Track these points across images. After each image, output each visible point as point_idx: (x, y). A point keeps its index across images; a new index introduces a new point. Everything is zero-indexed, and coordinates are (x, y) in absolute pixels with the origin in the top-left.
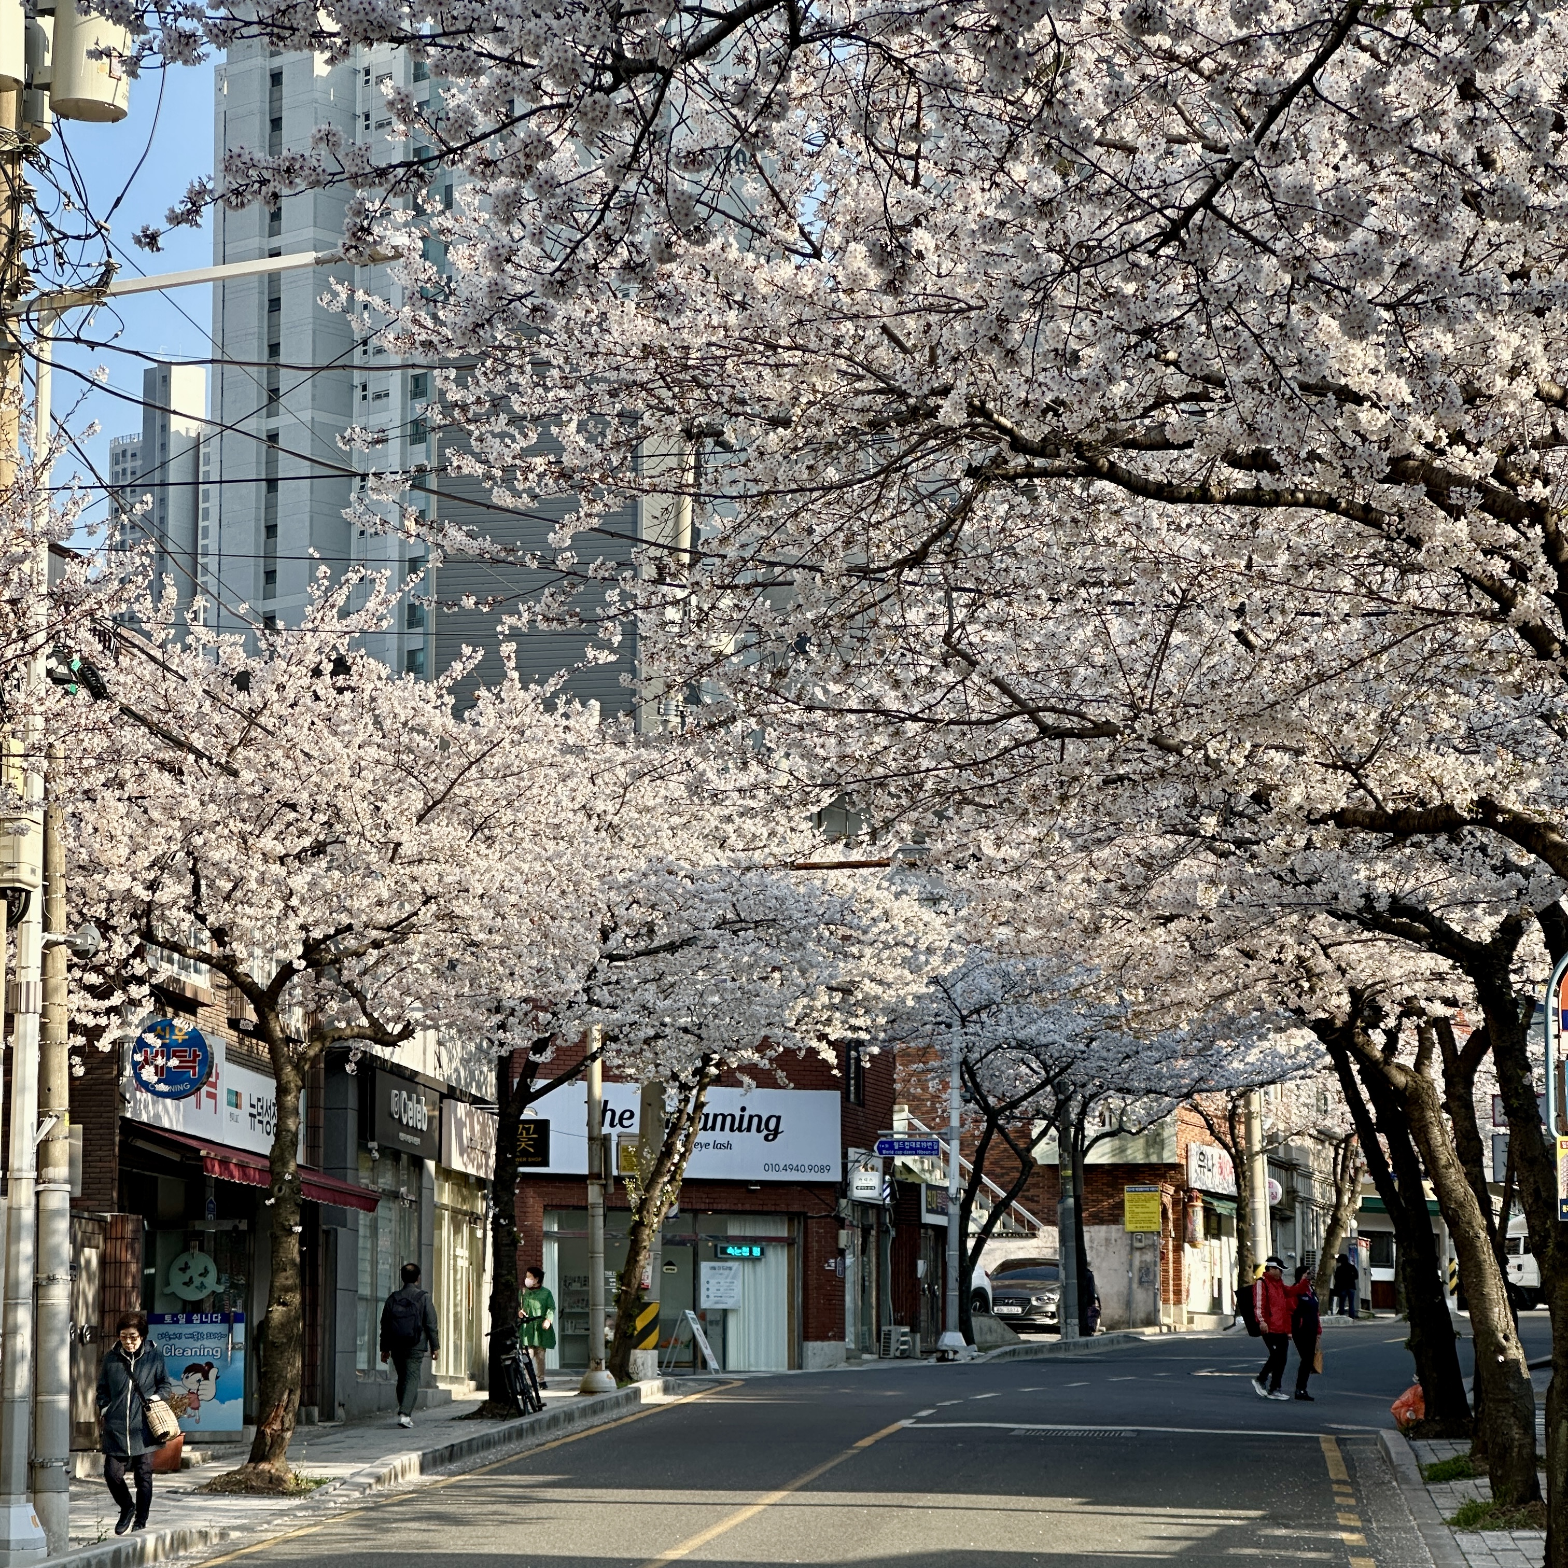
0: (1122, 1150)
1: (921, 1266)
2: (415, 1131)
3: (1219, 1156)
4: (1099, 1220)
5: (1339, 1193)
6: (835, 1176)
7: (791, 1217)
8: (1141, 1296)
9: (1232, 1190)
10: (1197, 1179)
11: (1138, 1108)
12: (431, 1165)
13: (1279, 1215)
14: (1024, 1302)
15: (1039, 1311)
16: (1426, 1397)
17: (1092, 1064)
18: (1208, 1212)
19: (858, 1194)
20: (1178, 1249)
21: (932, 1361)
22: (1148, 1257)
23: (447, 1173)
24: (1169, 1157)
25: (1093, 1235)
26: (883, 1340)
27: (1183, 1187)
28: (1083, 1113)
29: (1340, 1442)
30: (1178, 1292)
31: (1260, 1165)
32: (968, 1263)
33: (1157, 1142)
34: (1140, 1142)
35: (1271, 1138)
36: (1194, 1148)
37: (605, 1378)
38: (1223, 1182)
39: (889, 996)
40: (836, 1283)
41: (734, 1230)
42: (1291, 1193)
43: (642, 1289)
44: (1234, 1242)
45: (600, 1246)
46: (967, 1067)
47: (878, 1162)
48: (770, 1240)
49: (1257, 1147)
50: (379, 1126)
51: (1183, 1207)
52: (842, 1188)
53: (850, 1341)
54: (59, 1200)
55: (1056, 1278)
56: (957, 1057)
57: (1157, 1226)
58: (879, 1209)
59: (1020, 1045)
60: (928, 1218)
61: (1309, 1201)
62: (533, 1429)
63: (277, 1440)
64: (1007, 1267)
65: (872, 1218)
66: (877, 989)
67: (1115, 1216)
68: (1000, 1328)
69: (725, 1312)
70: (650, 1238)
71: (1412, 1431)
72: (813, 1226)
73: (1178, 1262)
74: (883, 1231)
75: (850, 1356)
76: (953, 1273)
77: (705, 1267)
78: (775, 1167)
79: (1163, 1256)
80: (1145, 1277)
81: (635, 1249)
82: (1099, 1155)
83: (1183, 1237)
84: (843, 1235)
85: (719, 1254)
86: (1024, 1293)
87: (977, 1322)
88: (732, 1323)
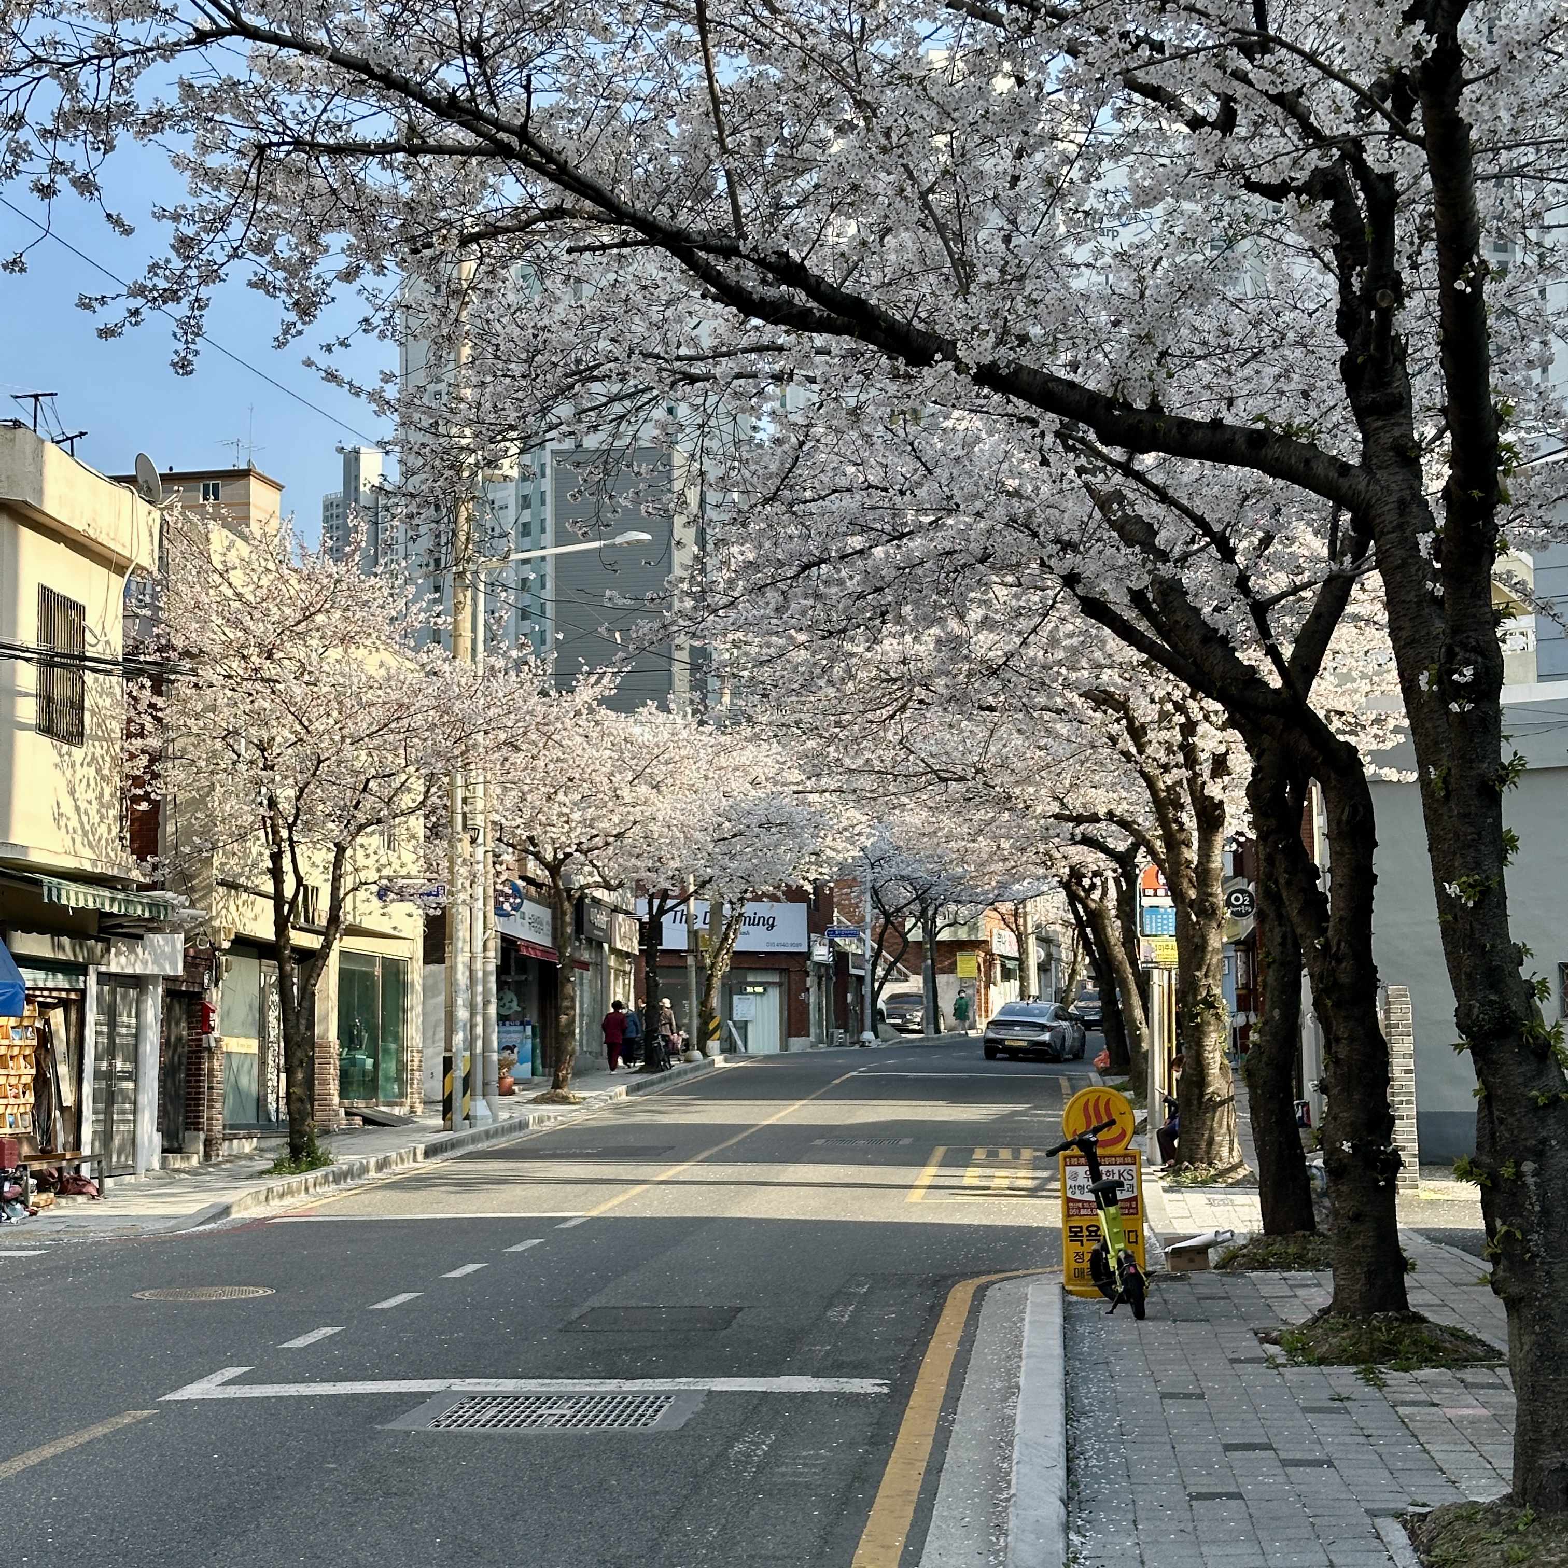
0: (956, 933)
1: (850, 997)
2: (601, 929)
3: (1010, 937)
4: (944, 972)
5: (1076, 956)
6: (804, 949)
7: (782, 971)
9: (1017, 955)
10: (997, 948)
11: (964, 911)
12: (606, 946)
13: (1043, 968)
14: (903, 1017)
15: (910, 1021)
16: (1110, 1056)
17: (941, 889)
18: (1003, 966)
19: (816, 958)
20: (987, 987)
21: (857, 1047)
23: (613, 950)
24: (981, 937)
25: (941, 979)
26: (830, 1036)
27: (989, 953)
28: (935, 913)
29: (1070, 1079)
31: (1032, 940)
32: (875, 995)
33: (974, 928)
34: (966, 928)
35: (1038, 926)
36: (995, 931)
37: (697, 1054)
38: (1012, 950)
39: (839, 857)
40: (805, 1006)
41: (750, 979)
42: (1049, 956)
43: (712, 1009)
44: (1017, 983)
45: (694, 987)
46: (875, 892)
47: (826, 941)
48: (770, 983)
49: (1030, 931)
50: (586, 926)
51: (989, 964)
52: (808, 955)
53: (812, 1038)
54: (492, 967)
55: (921, 1003)
56: (869, 885)
57: (975, 975)
58: (827, 966)
59: (903, 877)
60: (853, 971)
61: (1059, 960)
62: (670, 1077)
63: (565, 1079)
64: (893, 998)
65: (823, 970)
66: (833, 854)
67: (952, 969)
68: (892, 1030)
69: (746, 1022)
70: (716, 983)
71: (1104, 1072)
72: (793, 976)
73: (986, 994)
74: (829, 979)
75: (813, 1045)
76: (868, 1000)
77: (736, 998)
78: (773, 945)
79: (979, 992)
81: (709, 988)
82: (944, 936)
83: (989, 982)
84: (809, 980)
85: (742, 992)
86: (902, 1012)
87: (880, 1027)
88: (750, 1028)
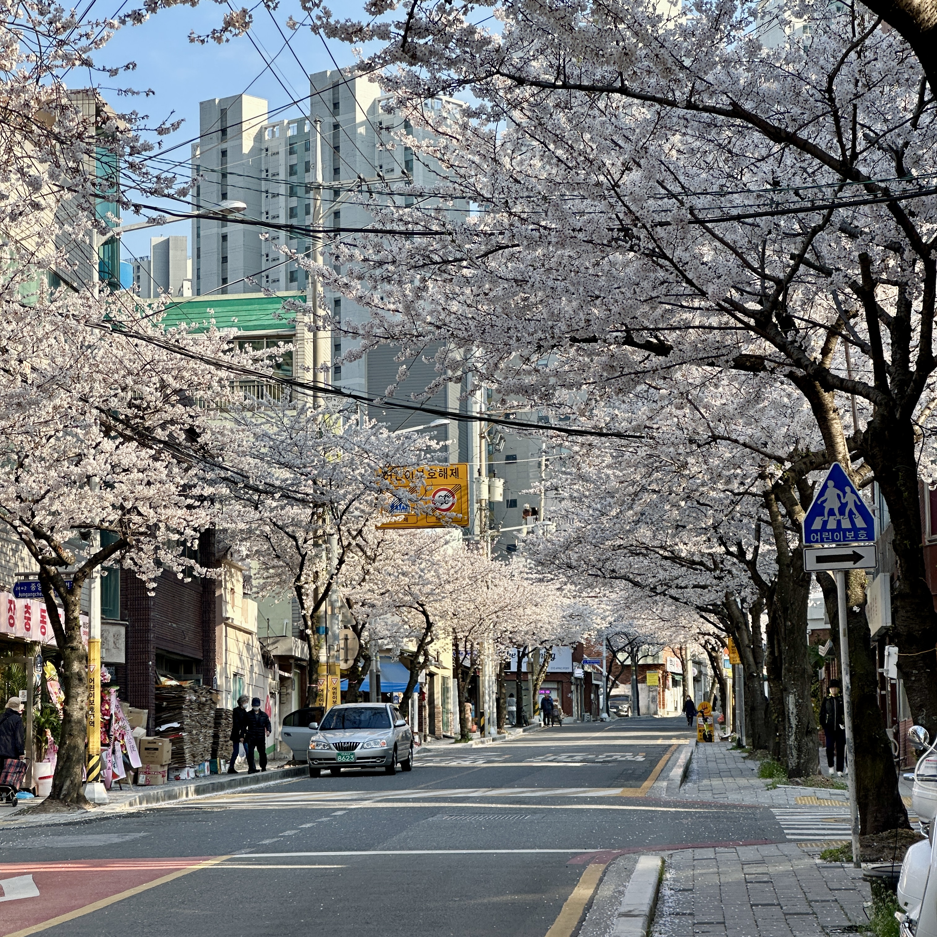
0: (648, 660)
1: (592, 696)
3: (678, 662)
4: (642, 682)
6: (570, 670)
7: (558, 682)
8: (652, 706)
9: (681, 672)
10: (669, 668)
13: (696, 680)
14: (617, 708)
15: (621, 710)
18: (673, 679)
19: (576, 675)
20: (663, 691)
22: (654, 694)
24: (661, 662)
25: (640, 687)
26: (582, 716)
27: (665, 672)
30: (664, 705)
31: (690, 664)
33: (657, 657)
34: (652, 657)
35: (693, 656)
36: (668, 659)
38: (678, 669)
40: (571, 700)
42: (700, 672)
44: (681, 688)
48: (552, 688)
49: (689, 658)
51: (665, 678)
52: (572, 674)
53: (574, 717)
55: (629, 700)
56: (605, 637)
57: (657, 684)
58: (581, 679)
60: (594, 682)
65: (579, 681)
72: (564, 685)
73: (663, 695)
74: (582, 686)
79: (659, 693)
80: (654, 700)
82: (642, 662)
83: (665, 688)
84: (572, 687)
